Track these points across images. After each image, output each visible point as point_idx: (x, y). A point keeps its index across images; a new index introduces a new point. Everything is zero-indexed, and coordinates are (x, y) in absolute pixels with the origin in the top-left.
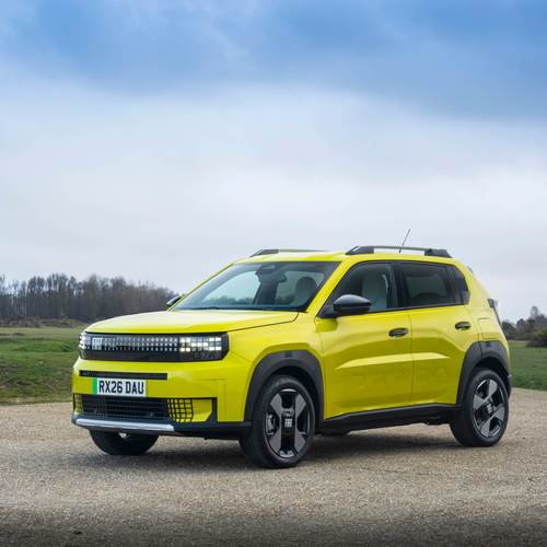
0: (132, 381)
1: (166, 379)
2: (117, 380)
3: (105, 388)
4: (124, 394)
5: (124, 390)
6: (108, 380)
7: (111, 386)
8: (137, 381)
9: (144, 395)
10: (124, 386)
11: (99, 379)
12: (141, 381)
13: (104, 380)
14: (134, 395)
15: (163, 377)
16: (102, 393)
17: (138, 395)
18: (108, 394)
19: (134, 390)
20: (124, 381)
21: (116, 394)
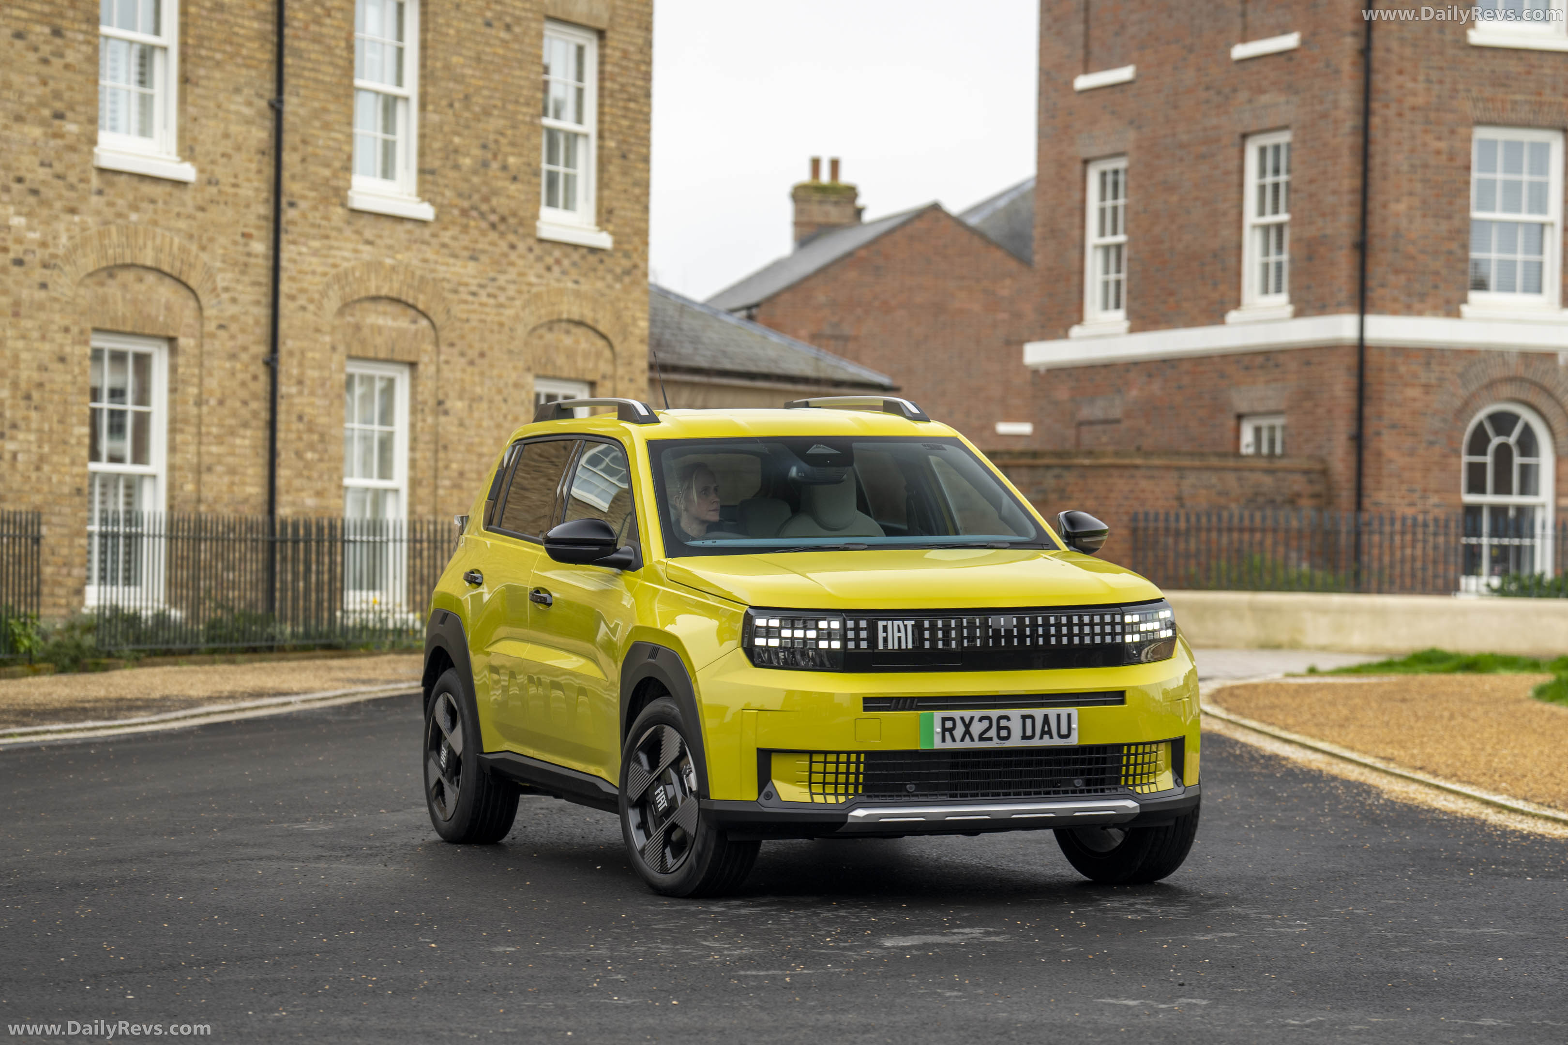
0: (1038, 713)
1: (1122, 702)
2: (994, 713)
3: (959, 731)
4: (1015, 742)
5: (1017, 732)
6: (967, 714)
7: (977, 728)
8: (1052, 712)
9: (1074, 740)
10: (1015, 725)
11: (938, 715)
12: (1064, 711)
13: (956, 714)
14: (1046, 742)
15: (1118, 697)
16: (949, 745)
17: (1057, 742)
18: (967, 744)
19: (1046, 732)
20: (1015, 714)
21: (995, 744)
